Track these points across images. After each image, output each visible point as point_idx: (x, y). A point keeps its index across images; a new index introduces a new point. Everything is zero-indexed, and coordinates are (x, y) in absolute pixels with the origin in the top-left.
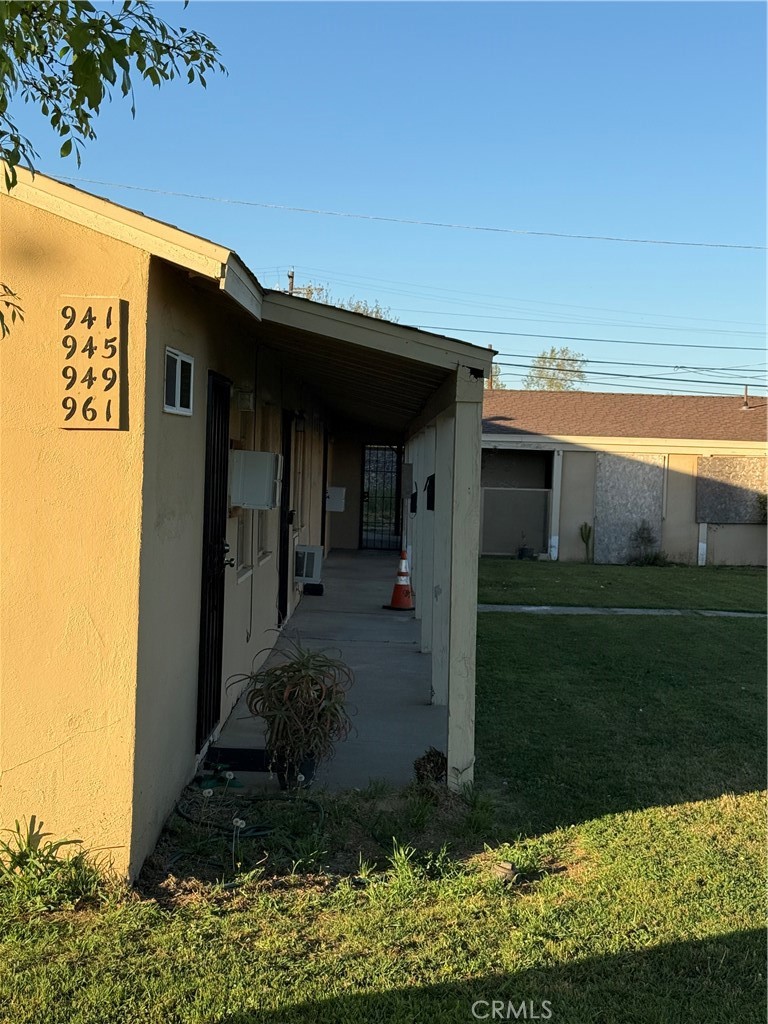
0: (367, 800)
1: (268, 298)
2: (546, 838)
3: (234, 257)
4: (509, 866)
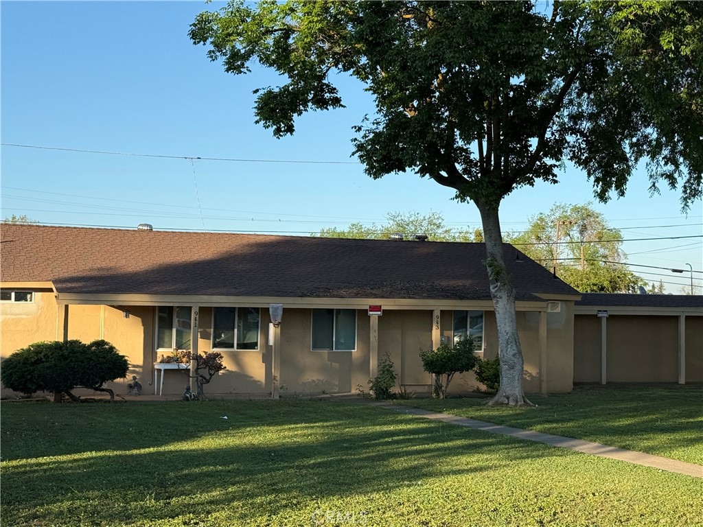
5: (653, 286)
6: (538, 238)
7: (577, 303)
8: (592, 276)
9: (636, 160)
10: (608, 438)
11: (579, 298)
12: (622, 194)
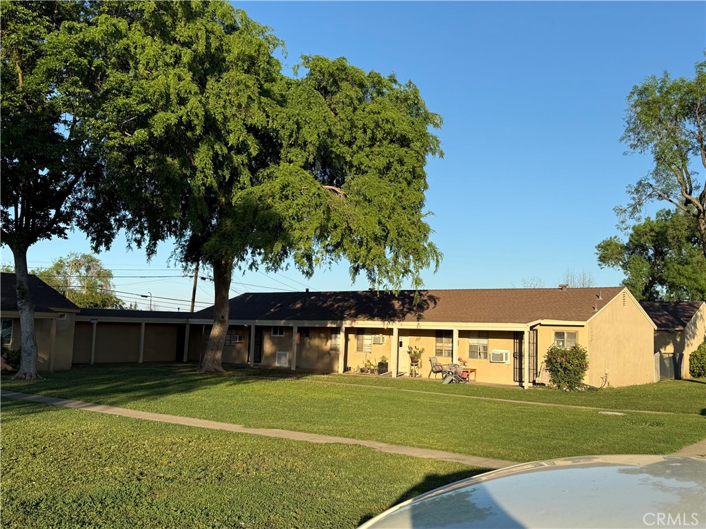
5: (131, 305)
6: (58, 273)
7: (77, 314)
8: (90, 297)
9: (118, 229)
10: (89, 398)
11: (79, 311)
12: (108, 249)
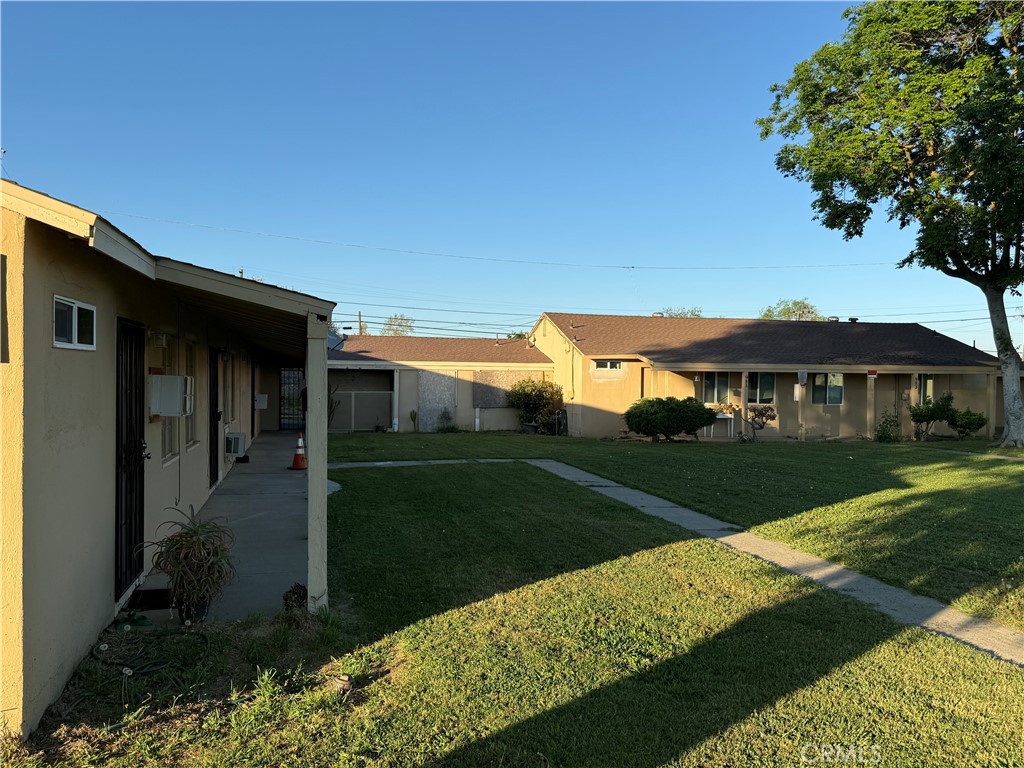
0: (245, 630)
1: (160, 263)
2: (377, 645)
3: (99, 219)
4: (346, 678)
